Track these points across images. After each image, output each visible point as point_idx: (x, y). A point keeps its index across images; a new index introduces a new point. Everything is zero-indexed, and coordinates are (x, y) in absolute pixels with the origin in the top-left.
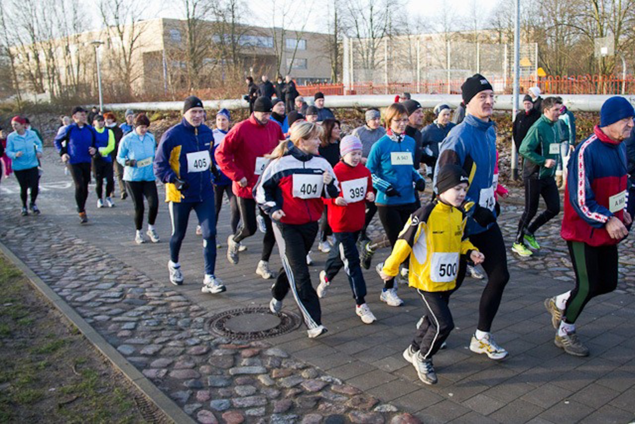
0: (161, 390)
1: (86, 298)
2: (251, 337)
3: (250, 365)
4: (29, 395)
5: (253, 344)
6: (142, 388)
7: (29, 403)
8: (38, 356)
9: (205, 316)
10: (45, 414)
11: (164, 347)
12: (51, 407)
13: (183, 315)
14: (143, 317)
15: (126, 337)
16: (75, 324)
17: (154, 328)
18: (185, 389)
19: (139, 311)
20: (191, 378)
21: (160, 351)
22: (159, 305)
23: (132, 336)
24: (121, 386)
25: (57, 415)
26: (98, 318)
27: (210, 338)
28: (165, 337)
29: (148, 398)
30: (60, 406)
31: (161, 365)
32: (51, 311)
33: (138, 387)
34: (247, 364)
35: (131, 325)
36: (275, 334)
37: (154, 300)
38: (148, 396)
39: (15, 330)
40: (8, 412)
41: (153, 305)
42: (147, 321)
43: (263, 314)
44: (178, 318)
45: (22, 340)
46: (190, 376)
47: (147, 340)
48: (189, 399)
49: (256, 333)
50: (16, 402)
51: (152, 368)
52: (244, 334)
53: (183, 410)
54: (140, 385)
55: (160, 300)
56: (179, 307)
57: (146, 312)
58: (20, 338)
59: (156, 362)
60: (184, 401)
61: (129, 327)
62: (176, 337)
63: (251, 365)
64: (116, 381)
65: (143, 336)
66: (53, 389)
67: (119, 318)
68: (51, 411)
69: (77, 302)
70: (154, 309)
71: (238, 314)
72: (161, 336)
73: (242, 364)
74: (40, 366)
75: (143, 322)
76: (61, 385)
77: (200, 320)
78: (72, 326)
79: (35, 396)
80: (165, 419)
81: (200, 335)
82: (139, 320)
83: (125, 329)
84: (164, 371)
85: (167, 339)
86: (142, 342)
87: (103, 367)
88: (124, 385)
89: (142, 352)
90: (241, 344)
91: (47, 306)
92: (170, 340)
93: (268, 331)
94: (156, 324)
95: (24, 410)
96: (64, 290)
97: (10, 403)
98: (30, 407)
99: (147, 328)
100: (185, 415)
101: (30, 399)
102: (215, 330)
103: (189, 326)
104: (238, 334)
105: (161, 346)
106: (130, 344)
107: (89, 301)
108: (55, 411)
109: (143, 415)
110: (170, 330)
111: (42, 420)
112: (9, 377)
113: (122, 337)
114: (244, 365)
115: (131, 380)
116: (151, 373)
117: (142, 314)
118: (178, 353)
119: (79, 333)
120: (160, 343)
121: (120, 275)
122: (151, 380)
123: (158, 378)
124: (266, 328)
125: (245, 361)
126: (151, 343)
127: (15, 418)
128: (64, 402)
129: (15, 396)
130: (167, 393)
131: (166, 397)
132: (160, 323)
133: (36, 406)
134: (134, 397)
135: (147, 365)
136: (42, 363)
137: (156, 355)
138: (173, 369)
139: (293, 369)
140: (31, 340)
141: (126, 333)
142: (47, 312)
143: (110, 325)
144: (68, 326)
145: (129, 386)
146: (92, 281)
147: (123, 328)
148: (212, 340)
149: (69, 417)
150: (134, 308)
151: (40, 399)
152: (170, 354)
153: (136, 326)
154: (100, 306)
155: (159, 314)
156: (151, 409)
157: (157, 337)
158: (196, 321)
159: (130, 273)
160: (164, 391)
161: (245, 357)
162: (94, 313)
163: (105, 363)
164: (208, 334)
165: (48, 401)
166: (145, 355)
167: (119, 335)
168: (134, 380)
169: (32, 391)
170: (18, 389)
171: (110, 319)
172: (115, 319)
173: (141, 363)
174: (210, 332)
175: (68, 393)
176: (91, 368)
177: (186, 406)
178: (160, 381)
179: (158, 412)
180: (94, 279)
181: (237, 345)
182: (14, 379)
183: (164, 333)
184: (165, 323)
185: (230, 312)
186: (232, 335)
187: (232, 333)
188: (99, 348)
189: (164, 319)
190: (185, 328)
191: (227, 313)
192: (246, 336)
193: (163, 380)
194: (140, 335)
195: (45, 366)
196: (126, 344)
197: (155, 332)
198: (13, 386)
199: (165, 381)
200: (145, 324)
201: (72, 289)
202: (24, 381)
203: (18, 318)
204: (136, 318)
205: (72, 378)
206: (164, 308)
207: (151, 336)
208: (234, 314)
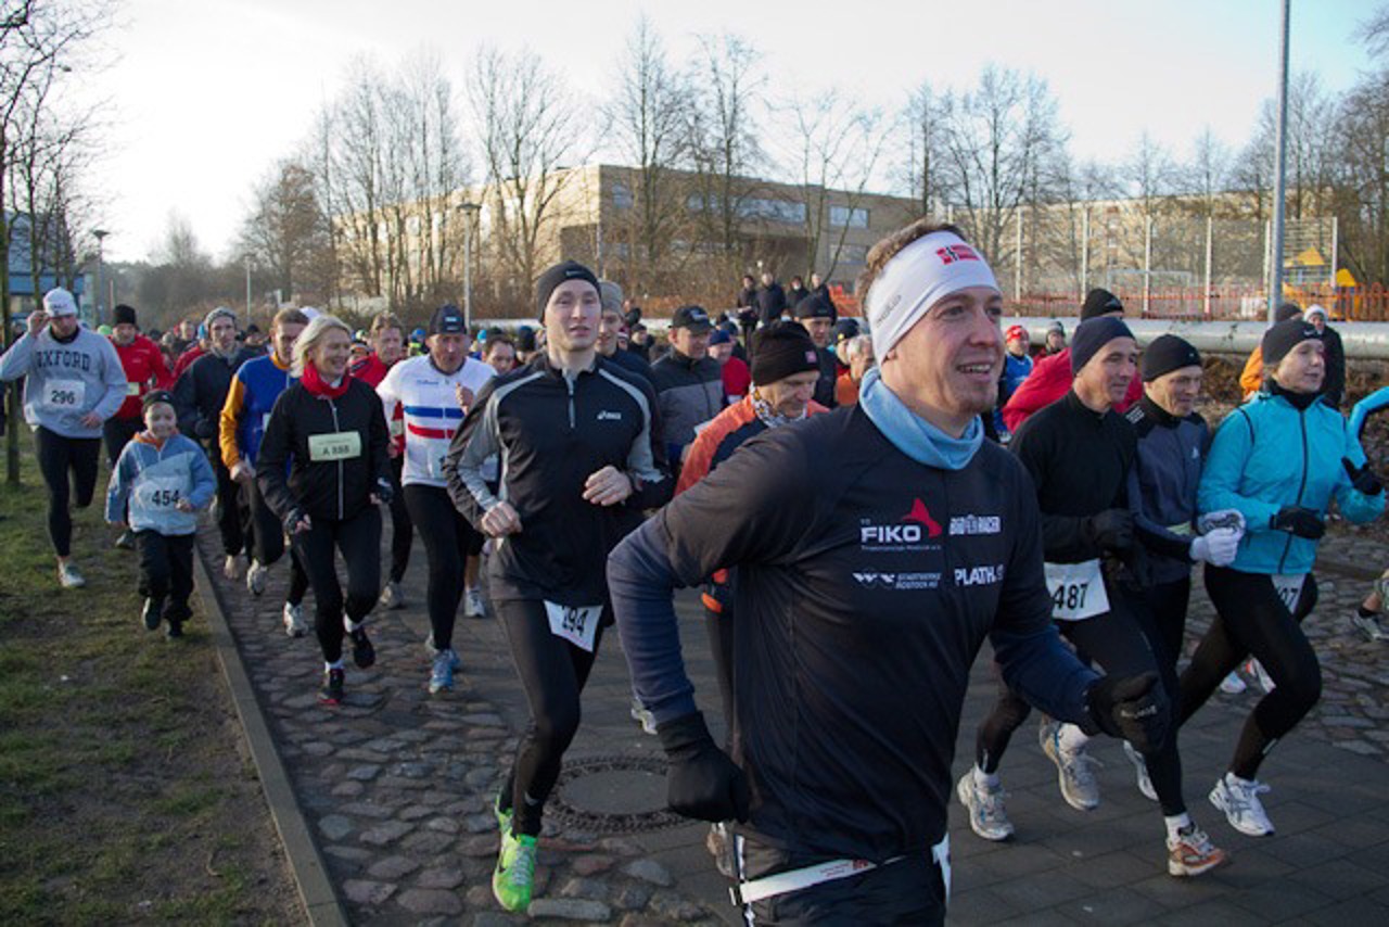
2: (607, 827)
3: (580, 896)
4: (93, 911)
5: (605, 843)
8: (159, 820)
11: (413, 831)
13: (483, 759)
14: (401, 755)
15: (347, 798)
16: (255, 760)
17: (413, 783)
19: (399, 740)
20: (440, 914)
21: (402, 838)
22: (444, 731)
23: (361, 797)
24: (282, 915)
26: (312, 747)
28: (429, 805)
31: (389, 874)
32: (229, 721)
33: (312, 923)
34: (573, 893)
35: (368, 771)
36: (659, 825)
37: (439, 718)
39: (147, 755)
41: (432, 729)
42: (404, 765)
43: (649, 774)
44: (470, 765)
45: (149, 778)
46: (439, 909)
47: (387, 810)
49: (621, 819)
51: (368, 877)
52: (593, 818)
54: (316, 921)
55: (451, 720)
56: (483, 739)
57: (411, 745)
58: (145, 773)
59: (384, 866)
61: (361, 777)
62: (449, 809)
63: (583, 895)
64: (278, 900)
65: (384, 800)
66: (148, 903)
67: (352, 753)
69: (287, 707)
70: (429, 740)
71: (597, 770)
72: (419, 802)
73: (563, 892)
74: (150, 844)
75: (395, 766)
76: (167, 896)
78: (250, 759)
79: (103, 914)
82: (391, 762)
83: (352, 779)
84: (390, 888)
85: (427, 811)
86: (375, 813)
87: (268, 863)
88: (289, 914)
89: (363, 837)
90: (579, 842)
91: (225, 712)
92: (434, 815)
93: (648, 816)
94: (421, 774)
96: (274, 680)
99: (401, 780)
103: (487, 786)
104: (582, 815)
105: (410, 826)
106: (347, 814)
107: (310, 708)
110: (446, 791)
112: (82, 861)
113: (341, 796)
114: (567, 896)
115: (305, 904)
116: (360, 890)
117: (402, 748)
118: (439, 848)
119: (256, 778)
120: (410, 820)
121: (393, 659)
122: (349, 908)
123: (372, 904)
124: (645, 809)
125: (571, 886)
126: (394, 816)
129: (68, 909)
132: (429, 771)
135: (361, 867)
136: (157, 838)
137: (391, 846)
138: (411, 887)
139: (671, 917)
140: (165, 782)
141: (347, 788)
142: (221, 723)
143: (325, 767)
144: (244, 760)
145: (296, 918)
147: (350, 775)
150: (393, 732)
152: (421, 847)
153: (380, 773)
154: (327, 721)
155: (434, 751)
157: (410, 804)
159: (416, 654)
161: (577, 875)
162: (308, 736)
163: (275, 854)
166: (368, 845)
167: (336, 791)
168: (311, 905)
169: (104, 902)
170: (82, 892)
171: (332, 753)
172: (343, 753)
173: (351, 861)
176: (243, 862)
178: (372, 912)
181: (570, 842)
182: (90, 867)
183: (428, 797)
184: (440, 773)
185: (582, 763)
186: (570, 816)
187: (570, 811)
188: (275, 819)
189: (441, 764)
190: (476, 790)
191: (575, 764)
192: (596, 822)
193: (377, 912)
194: (378, 796)
195: (161, 844)
196: (341, 813)
197: (411, 792)
198: (77, 884)
199: (383, 912)
200: (398, 771)
201: (291, 678)
202: (103, 875)
203: (162, 730)
204: (386, 757)
205: (196, 881)
206: (452, 738)
207: (401, 801)
208: (589, 768)
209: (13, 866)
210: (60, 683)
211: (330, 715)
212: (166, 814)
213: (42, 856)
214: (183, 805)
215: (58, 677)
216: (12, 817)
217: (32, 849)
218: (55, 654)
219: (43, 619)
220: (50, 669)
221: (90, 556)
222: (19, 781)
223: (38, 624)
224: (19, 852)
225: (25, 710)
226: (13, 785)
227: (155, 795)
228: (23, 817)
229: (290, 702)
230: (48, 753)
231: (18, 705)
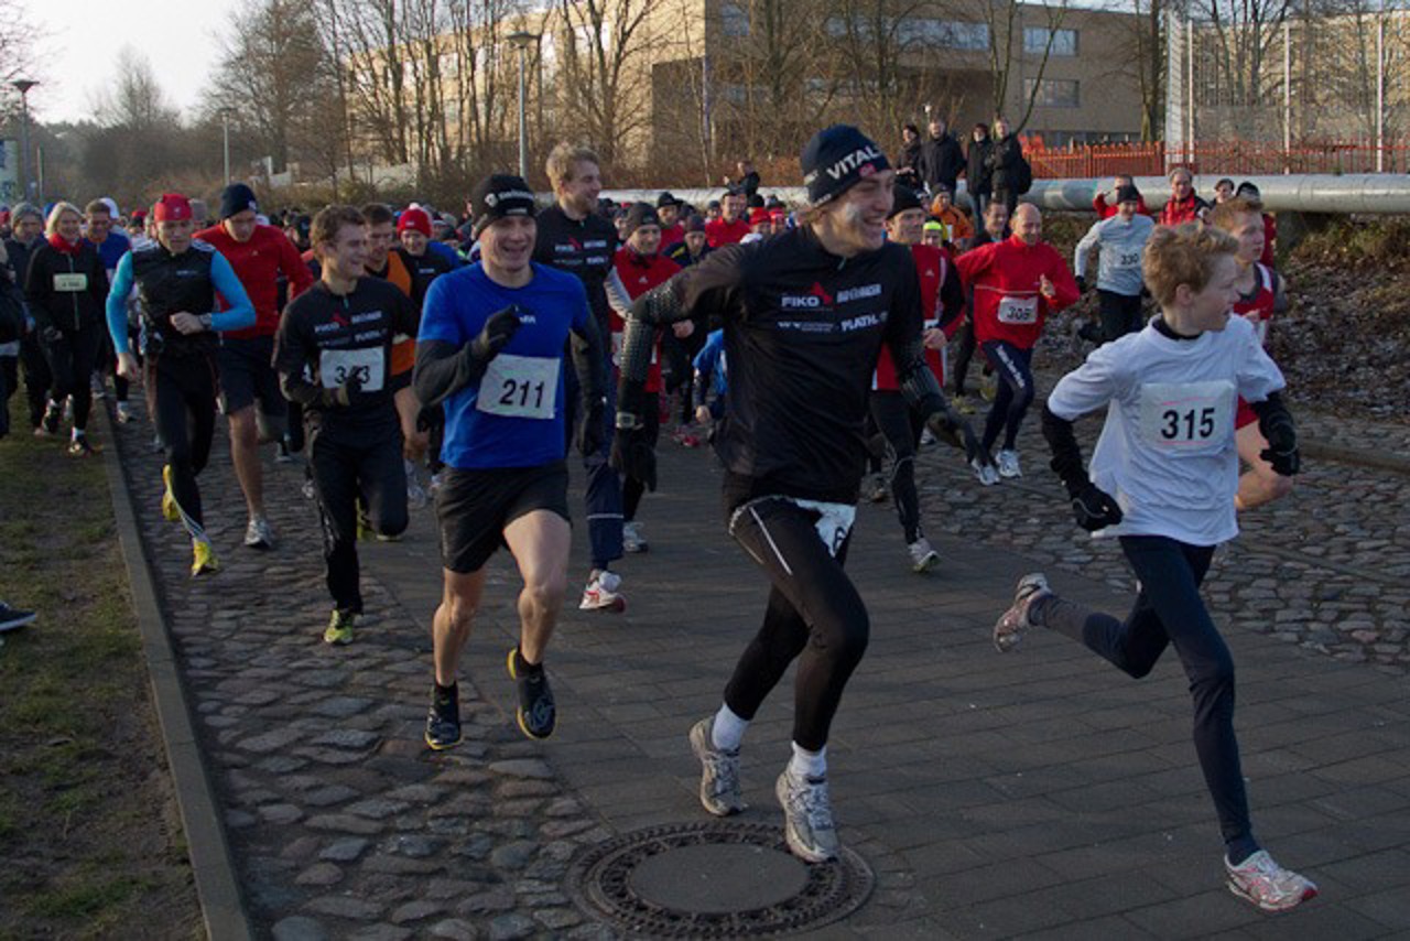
1: (271, 740)
2: (694, 932)
9: (583, 838)
13: (518, 828)
14: (399, 823)
15: (317, 889)
16: (186, 834)
17: (412, 865)
19: (397, 800)
22: (463, 786)
23: (337, 887)
26: (271, 812)
27: (569, 918)
28: (435, 900)
32: (156, 773)
35: (350, 848)
36: (771, 930)
37: (457, 766)
39: (33, 826)
41: (447, 783)
42: (403, 838)
43: (759, 850)
44: (497, 837)
47: (373, 908)
49: (714, 919)
52: (675, 918)
55: (475, 768)
56: (519, 797)
57: (416, 806)
58: (29, 853)
61: (339, 856)
62: (465, 905)
65: (370, 892)
67: (328, 820)
69: (241, 751)
70: (442, 799)
71: (683, 843)
72: (422, 895)
75: (390, 839)
77: (561, 850)
78: (180, 832)
81: (537, 907)
82: (385, 832)
83: (326, 860)
85: (432, 908)
86: (354, 914)
91: (152, 758)
92: (441, 915)
93: (754, 915)
94: (426, 851)
96: (226, 711)
99: (397, 860)
102: (595, 891)
103: (523, 868)
104: (659, 914)
106: (315, 915)
107: (275, 752)
110: (461, 877)
113: (308, 886)
117: (403, 812)
119: (186, 861)
120: (406, 923)
121: (399, 676)
124: (751, 904)
126: (384, 916)
132: (439, 847)
140: (57, 866)
141: (319, 874)
142: (144, 776)
143: (289, 841)
144: (171, 832)
146: (316, 688)
147: (323, 854)
148: (569, 927)
150: (390, 788)
153: (366, 851)
154: (297, 771)
155: (448, 817)
157: (408, 899)
158: (548, 854)
162: (269, 795)
164: (568, 905)
167: (302, 878)
171: (300, 821)
172: (317, 820)
174: (576, 897)
180: (324, 682)
183: (435, 886)
184: (454, 850)
185: (662, 833)
186: (640, 916)
187: (641, 908)
188: (207, 924)
189: (458, 836)
190: (505, 876)
191: (651, 835)
192: (679, 925)
194: (363, 885)
196: (307, 913)
197: (411, 880)
200: (393, 848)
201: (252, 707)
203: (60, 788)
204: (378, 826)
206: (475, 796)
207: (392, 894)
208: (671, 842)
211: (303, 762)
212: (52, 916)
214: (79, 902)
227: (39, 887)
229: (247, 744)
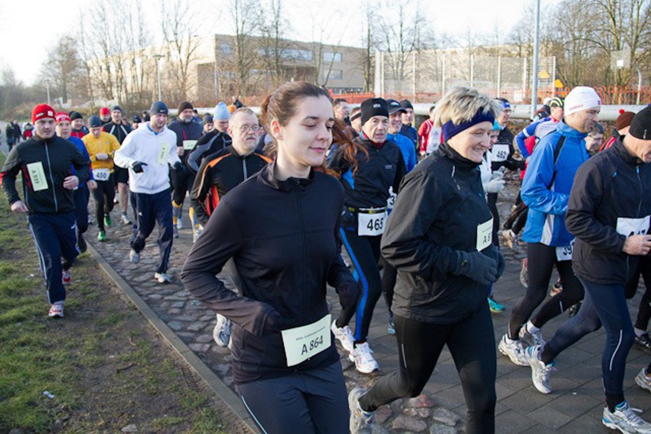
0: (205, 363)
1: (142, 278)
4: (93, 360)
6: (188, 361)
7: (93, 366)
8: (101, 327)
10: (106, 377)
11: (208, 325)
12: (111, 372)
15: (176, 314)
16: (132, 302)
17: (200, 308)
18: (226, 363)
21: (204, 328)
23: (181, 314)
24: (170, 357)
25: (115, 379)
26: (153, 296)
28: (210, 315)
29: (193, 369)
30: (118, 371)
31: (205, 341)
32: (113, 289)
33: (184, 359)
35: (181, 304)
38: (192, 367)
39: (84, 303)
40: (77, 373)
45: (88, 312)
47: (194, 318)
48: (228, 372)
50: (82, 366)
51: (198, 343)
53: (223, 381)
54: (186, 358)
58: (87, 310)
59: (200, 338)
60: (224, 373)
61: (179, 306)
64: (166, 352)
65: (191, 314)
66: (113, 356)
67: (170, 297)
68: (111, 375)
69: (135, 281)
72: (206, 314)
74: (102, 336)
75: (191, 302)
76: (119, 353)
78: (130, 302)
79: (97, 361)
80: (206, 388)
82: (188, 300)
83: (174, 307)
84: (208, 346)
85: (211, 317)
86: (189, 320)
87: (155, 340)
88: (173, 356)
89: (189, 328)
91: (110, 284)
95: (89, 372)
96: (124, 271)
97: (77, 365)
98: (94, 370)
99: (194, 307)
100: (225, 385)
101: (94, 363)
105: (206, 323)
106: (179, 321)
107: (145, 281)
108: (114, 375)
109: (188, 383)
111: (103, 382)
112: (78, 343)
113: (172, 314)
115: (178, 352)
116: (197, 347)
119: (136, 309)
120: (205, 321)
122: (196, 353)
123: (202, 352)
126: (197, 320)
127: (82, 379)
128: (122, 368)
129: (82, 360)
130: (210, 366)
131: (208, 369)
133: (98, 370)
134: (180, 367)
135: (192, 339)
136: (104, 334)
137: (201, 331)
140: (96, 313)
141: (174, 311)
142: (110, 289)
143: (162, 303)
144: (127, 302)
145: (176, 358)
146: (149, 264)
147: (173, 306)
149: (125, 381)
151: (102, 364)
153: (185, 305)
154: (155, 286)
156: (195, 378)
157: (202, 316)
159: (181, 258)
160: (207, 364)
162: (149, 292)
163: (157, 336)
165: (109, 366)
166: (191, 331)
167: (170, 312)
168: (181, 353)
169: (96, 357)
170: (84, 354)
171: (162, 298)
172: (166, 298)
173: (188, 337)
175: (125, 361)
176: (145, 340)
177: (226, 378)
178: (204, 354)
179: (201, 382)
180: (150, 262)
182: (82, 345)
188: (152, 323)
193: (206, 354)
194: (188, 313)
195: (107, 336)
196: (175, 320)
197: (201, 311)
198: (81, 351)
199: (208, 354)
200: (192, 304)
201: (132, 270)
202: (90, 348)
203: (86, 293)
204: (186, 298)
205: (128, 348)
207: (197, 315)
209: (51, 346)
210: (31, 277)
211: (155, 284)
212: (103, 325)
213: (60, 342)
214: (109, 321)
215: (29, 275)
216: (40, 329)
217: (55, 340)
218: (24, 265)
219: (11, 251)
220: (24, 272)
221: (17, 224)
222: (36, 315)
223: (9, 253)
224: (50, 341)
225: (23, 288)
226: (34, 317)
228: (44, 328)
229: (135, 279)
230: (43, 305)
231: (18, 286)
